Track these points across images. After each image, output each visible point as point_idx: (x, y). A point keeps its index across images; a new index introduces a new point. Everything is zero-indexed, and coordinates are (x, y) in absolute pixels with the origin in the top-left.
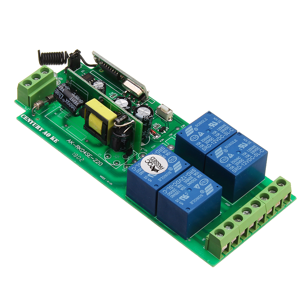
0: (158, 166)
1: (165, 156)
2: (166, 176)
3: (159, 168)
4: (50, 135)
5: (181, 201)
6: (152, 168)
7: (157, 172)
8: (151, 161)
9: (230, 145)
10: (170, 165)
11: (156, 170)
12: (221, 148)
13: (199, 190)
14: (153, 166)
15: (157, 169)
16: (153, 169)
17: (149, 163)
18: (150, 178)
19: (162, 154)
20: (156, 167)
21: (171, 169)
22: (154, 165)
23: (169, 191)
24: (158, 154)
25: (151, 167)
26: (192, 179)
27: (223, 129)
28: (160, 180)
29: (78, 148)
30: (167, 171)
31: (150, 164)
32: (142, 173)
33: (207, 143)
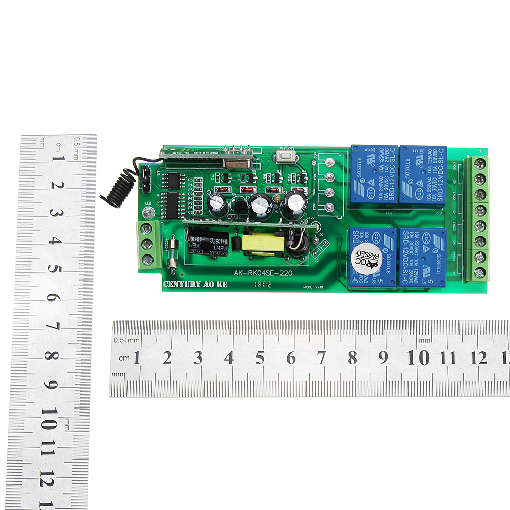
0: (372, 258)
1: (366, 239)
2: (388, 262)
3: (375, 258)
4: (213, 283)
5: (428, 278)
6: (369, 265)
7: (377, 265)
8: (360, 258)
9: (407, 170)
10: (381, 246)
11: (374, 264)
12: (404, 183)
13: (431, 250)
14: (367, 262)
15: (375, 262)
16: (372, 266)
17: (360, 261)
18: (377, 278)
19: (363, 240)
20: (372, 261)
21: (386, 251)
22: (367, 260)
23: (407, 277)
24: (358, 244)
25: (367, 265)
26: (414, 244)
27: (384, 156)
28: (388, 272)
29: (252, 273)
30: (384, 255)
31: (363, 262)
32: (366, 279)
33: (386, 188)
